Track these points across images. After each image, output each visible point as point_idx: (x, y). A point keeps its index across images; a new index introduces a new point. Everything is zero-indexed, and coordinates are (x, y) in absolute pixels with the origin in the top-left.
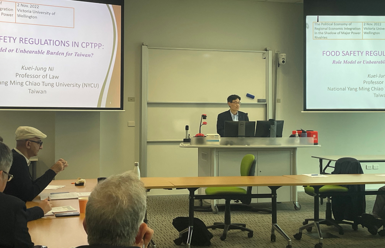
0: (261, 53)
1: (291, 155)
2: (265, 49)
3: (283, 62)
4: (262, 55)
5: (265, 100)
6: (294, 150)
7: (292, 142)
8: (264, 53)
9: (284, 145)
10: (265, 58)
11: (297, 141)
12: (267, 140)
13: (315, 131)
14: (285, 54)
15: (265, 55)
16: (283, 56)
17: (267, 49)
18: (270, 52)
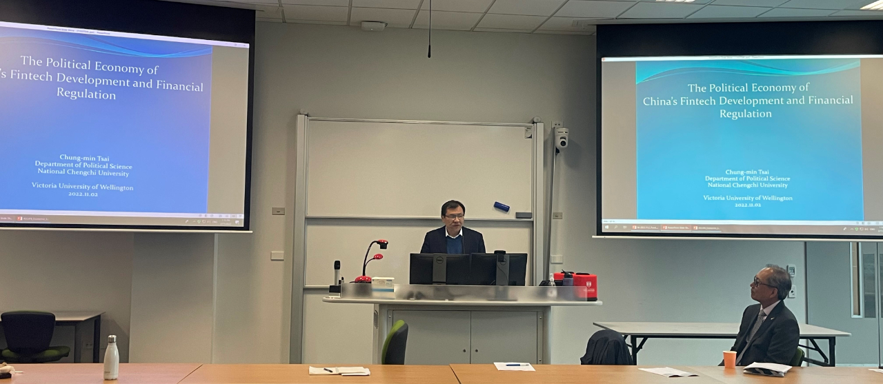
0: (523, 128)
1: (539, 320)
2: (530, 119)
3: (563, 143)
4: (524, 132)
5: (531, 213)
6: (546, 308)
7: (543, 294)
8: (529, 128)
9: (522, 301)
10: (531, 137)
11: (551, 292)
12: (491, 289)
13: (592, 274)
14: (564, 130)
15: (529, 131)
16: (563, 132)
17: (535, 121)
18: (540, 126)
